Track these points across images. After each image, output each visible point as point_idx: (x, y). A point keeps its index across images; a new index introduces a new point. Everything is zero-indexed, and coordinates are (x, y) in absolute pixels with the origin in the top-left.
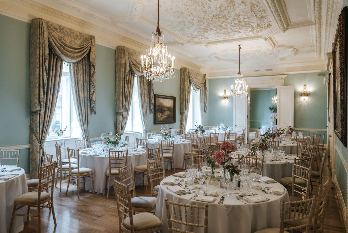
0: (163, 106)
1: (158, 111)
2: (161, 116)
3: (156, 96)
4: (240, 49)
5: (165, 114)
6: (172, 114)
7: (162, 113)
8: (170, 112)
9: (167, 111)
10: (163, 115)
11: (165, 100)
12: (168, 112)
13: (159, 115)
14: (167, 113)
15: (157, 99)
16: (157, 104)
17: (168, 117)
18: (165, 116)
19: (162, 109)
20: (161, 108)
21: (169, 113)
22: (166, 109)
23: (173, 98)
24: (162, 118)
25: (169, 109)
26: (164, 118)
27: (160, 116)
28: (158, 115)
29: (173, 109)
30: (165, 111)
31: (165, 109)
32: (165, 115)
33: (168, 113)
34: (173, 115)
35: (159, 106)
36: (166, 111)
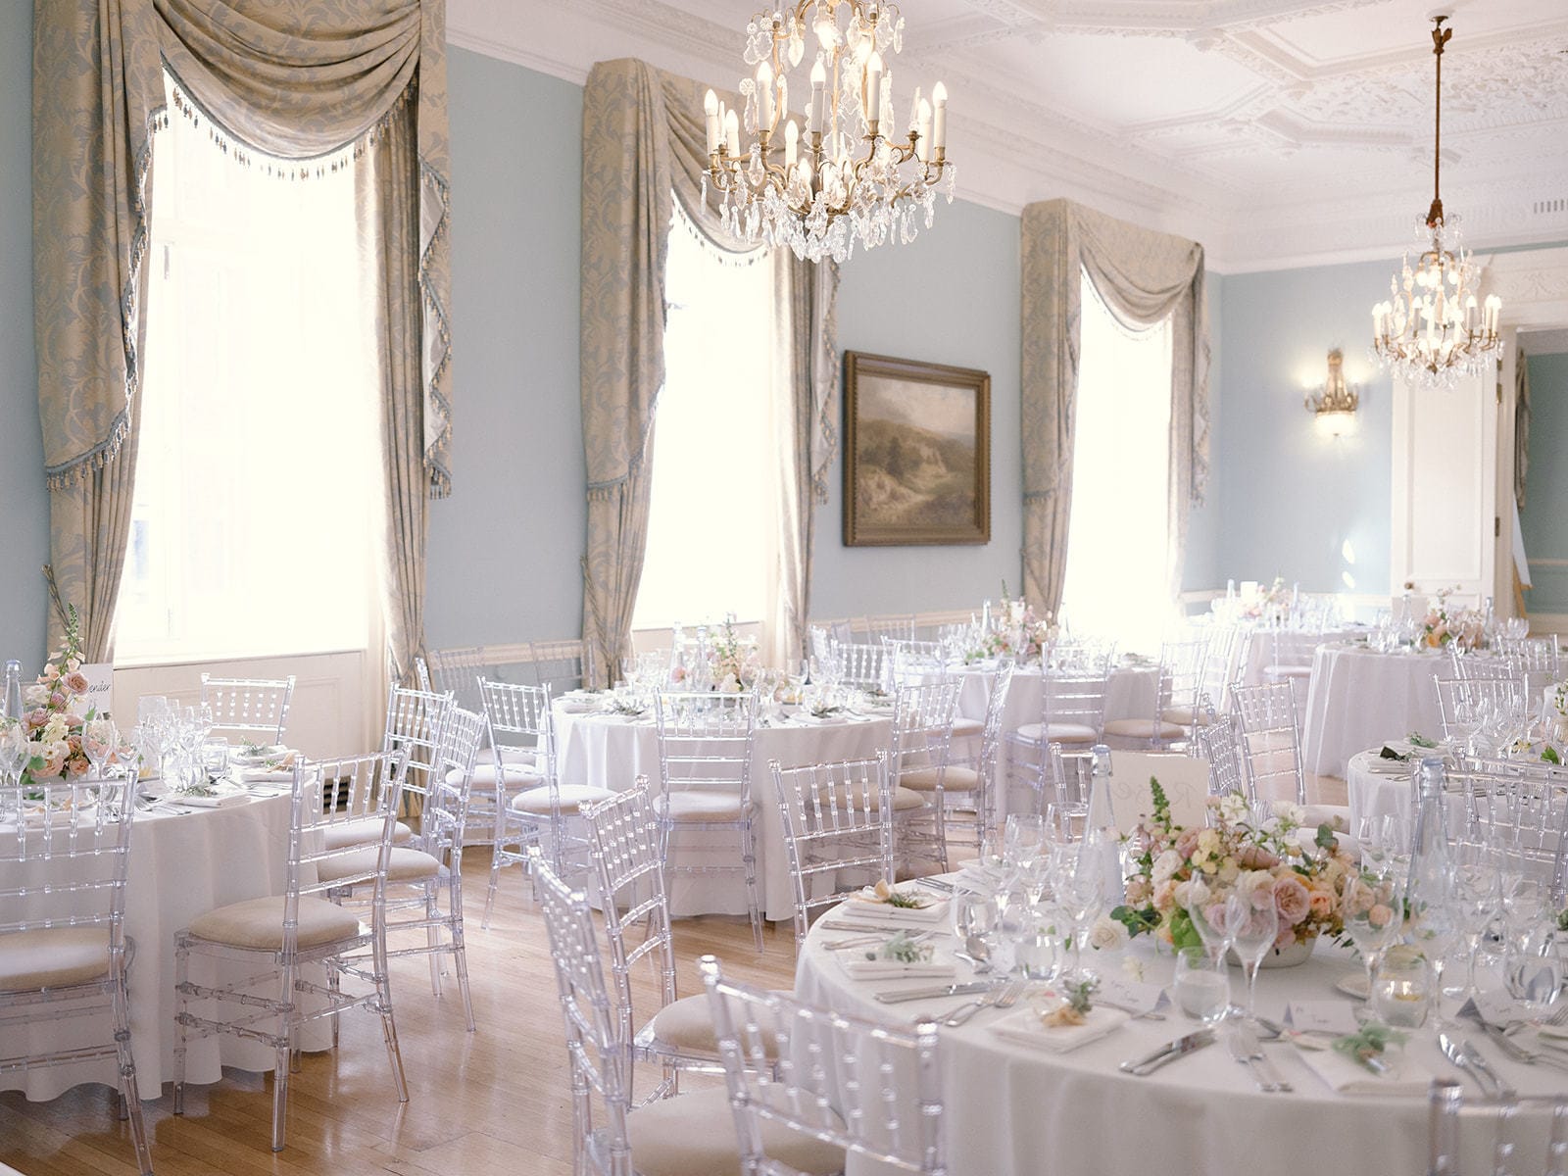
0: (905, 431)
1: (872, 458)
2: (895, 496)
3: (851, 367)
5: (919, 483)
6: (967, 482)
7: (895, 471)
8: (950, 467)
9: (929, 462)
10: (903, 490)
11: (917, 389)
12: (942, 470)
13: (876, 484)
14: (931, 477)
15: (863, 382)
16: (865, 413)
17: (939, 503)
18: (920, 498)
20: (895, 441)
21: (948, 478)
22: (926, 452)
23: (977, 382)
24: (900, 507)
25: (945, 449)
26: (910, 511)
27: (883, 497)
28: (872, 484)
29: (972, 454)
30: (916, 463)
31: (915, 450)
32: (917, 491)
33: (938, 476)
34: (970, 494)
35: (878, 428)
36: (924, 466)
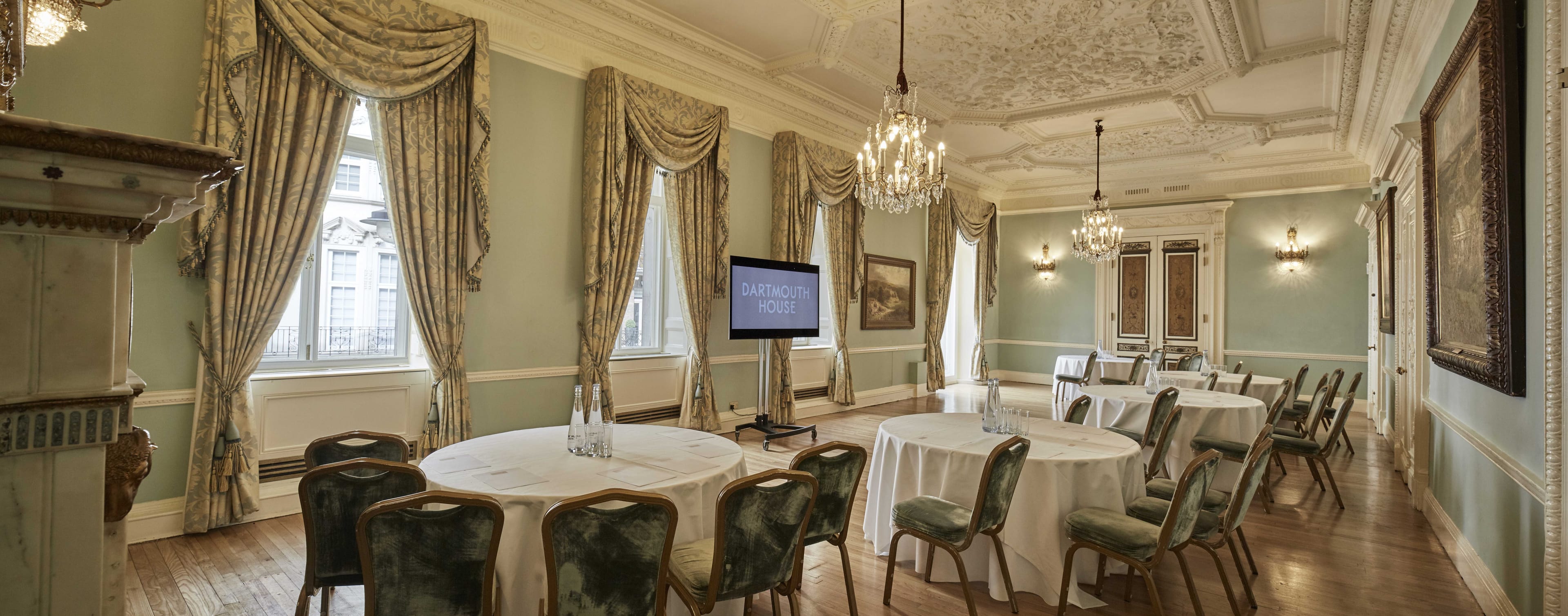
0: (884, 284)
1: (872, 295)
2: (880, 310)
3: (868, 259)
4: (1099, 130)
5: (890, 305)
6: (906, 304)
7: (881, 300)
8: (901, 298)
9: (893, 296)
10: (883, 307)
11: (889, 268)
12: (898, 300)
13: (874, 305)
14: (894, 302)
15: (870, 264)
16: (870, 278)
17: (896, 313)
18: (889, 311)
19: (881, 292)
20: (880, 288)
21: (900, 303)
22: (892, 292)
23: (910, 265)
24: (882, 314)
25: (899, 291)
26: (885, 316)
27: (876, 310)
28: (872, 305)
29: (908, 293)
30: (888, 297)
31: (888, 292)
32: (888, 308)
33: (896, 302)
34: (908, 309)
35: (875, 283)
36: (891, 298)
